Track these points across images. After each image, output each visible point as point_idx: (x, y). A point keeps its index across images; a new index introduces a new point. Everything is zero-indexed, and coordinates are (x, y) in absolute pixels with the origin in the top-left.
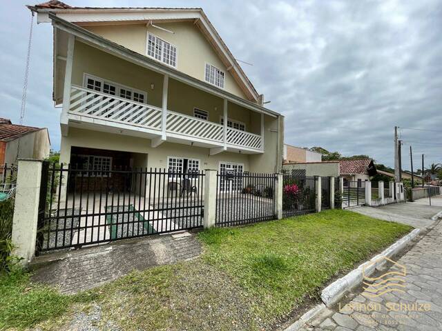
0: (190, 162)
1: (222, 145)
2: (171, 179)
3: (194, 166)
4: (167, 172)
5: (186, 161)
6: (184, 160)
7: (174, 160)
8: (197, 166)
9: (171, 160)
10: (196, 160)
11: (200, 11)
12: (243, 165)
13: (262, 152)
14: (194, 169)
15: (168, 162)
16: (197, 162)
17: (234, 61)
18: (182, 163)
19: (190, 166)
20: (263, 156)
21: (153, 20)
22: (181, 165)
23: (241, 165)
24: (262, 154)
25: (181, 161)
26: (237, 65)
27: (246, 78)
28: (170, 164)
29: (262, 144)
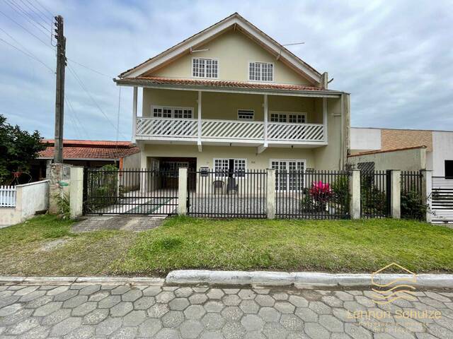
0: (236, 162)
1: (261, 142)
2: (217, 178)
3: (240, 165)
4: (214, 171)
5: (232, 162)
6: (230, 160)
7: (220, 161)
8: (244, 165)
9: (216, 161)
10: (242, 160)
11: (236, 16)
12: (305, 162)
13: (327, 144)
14: (240, 168)
15: (214, 163)
16: (244, 162)
17: (281, 47)
18: (228, 163)
19: (236, 165)
20: (327, 148)
21: (192, 47)
22: (226, 165)
23: (300, 161)
24: (326, 146)
25: (227, 161)
26: (285, 50)
27: (299, 61)
28: (216, 165)
29: (325, 134)
